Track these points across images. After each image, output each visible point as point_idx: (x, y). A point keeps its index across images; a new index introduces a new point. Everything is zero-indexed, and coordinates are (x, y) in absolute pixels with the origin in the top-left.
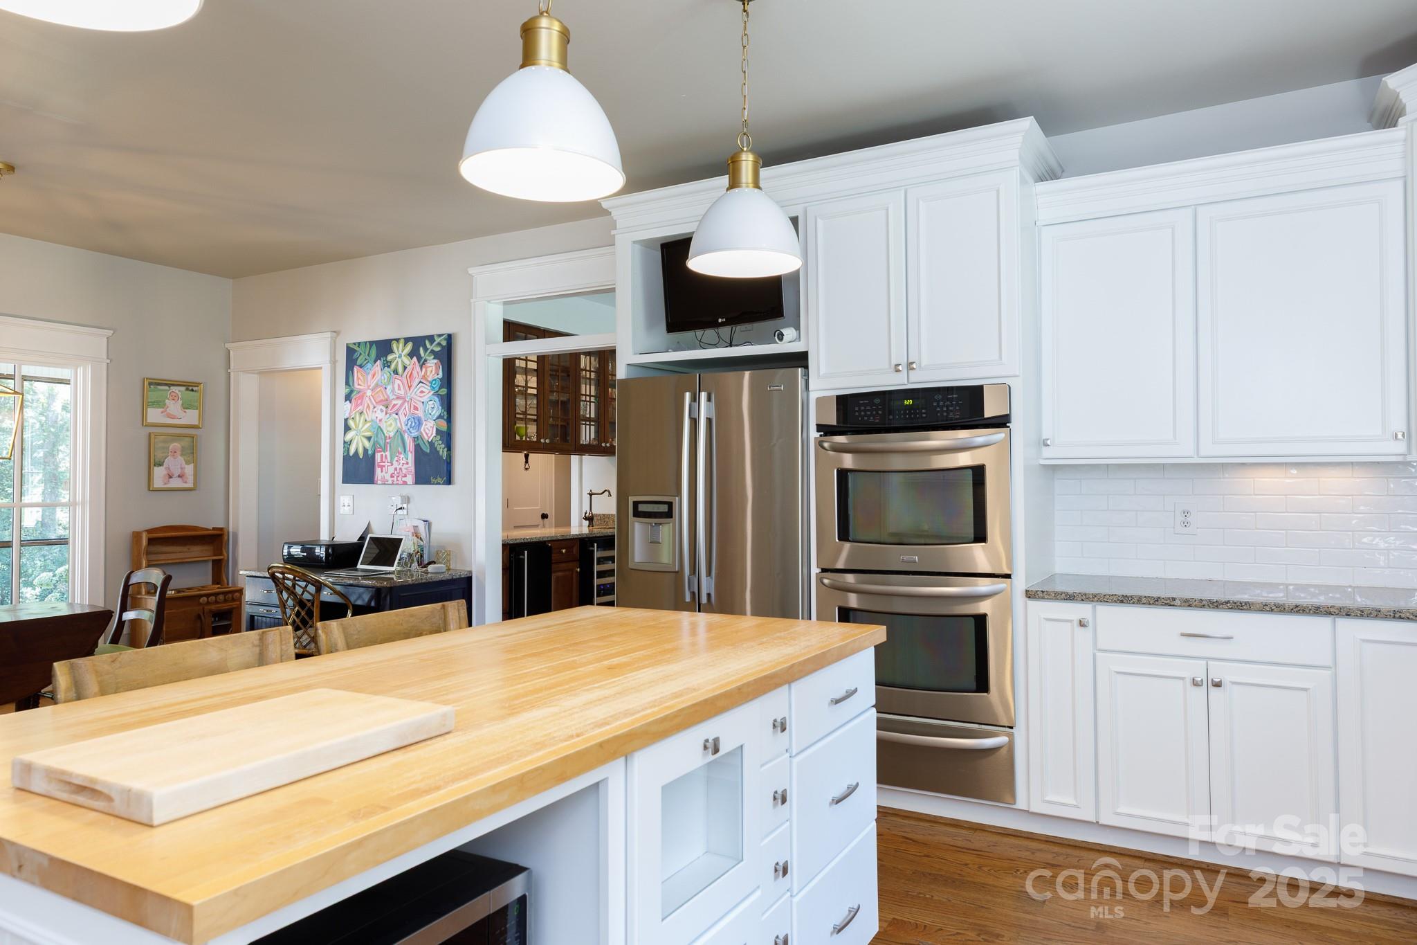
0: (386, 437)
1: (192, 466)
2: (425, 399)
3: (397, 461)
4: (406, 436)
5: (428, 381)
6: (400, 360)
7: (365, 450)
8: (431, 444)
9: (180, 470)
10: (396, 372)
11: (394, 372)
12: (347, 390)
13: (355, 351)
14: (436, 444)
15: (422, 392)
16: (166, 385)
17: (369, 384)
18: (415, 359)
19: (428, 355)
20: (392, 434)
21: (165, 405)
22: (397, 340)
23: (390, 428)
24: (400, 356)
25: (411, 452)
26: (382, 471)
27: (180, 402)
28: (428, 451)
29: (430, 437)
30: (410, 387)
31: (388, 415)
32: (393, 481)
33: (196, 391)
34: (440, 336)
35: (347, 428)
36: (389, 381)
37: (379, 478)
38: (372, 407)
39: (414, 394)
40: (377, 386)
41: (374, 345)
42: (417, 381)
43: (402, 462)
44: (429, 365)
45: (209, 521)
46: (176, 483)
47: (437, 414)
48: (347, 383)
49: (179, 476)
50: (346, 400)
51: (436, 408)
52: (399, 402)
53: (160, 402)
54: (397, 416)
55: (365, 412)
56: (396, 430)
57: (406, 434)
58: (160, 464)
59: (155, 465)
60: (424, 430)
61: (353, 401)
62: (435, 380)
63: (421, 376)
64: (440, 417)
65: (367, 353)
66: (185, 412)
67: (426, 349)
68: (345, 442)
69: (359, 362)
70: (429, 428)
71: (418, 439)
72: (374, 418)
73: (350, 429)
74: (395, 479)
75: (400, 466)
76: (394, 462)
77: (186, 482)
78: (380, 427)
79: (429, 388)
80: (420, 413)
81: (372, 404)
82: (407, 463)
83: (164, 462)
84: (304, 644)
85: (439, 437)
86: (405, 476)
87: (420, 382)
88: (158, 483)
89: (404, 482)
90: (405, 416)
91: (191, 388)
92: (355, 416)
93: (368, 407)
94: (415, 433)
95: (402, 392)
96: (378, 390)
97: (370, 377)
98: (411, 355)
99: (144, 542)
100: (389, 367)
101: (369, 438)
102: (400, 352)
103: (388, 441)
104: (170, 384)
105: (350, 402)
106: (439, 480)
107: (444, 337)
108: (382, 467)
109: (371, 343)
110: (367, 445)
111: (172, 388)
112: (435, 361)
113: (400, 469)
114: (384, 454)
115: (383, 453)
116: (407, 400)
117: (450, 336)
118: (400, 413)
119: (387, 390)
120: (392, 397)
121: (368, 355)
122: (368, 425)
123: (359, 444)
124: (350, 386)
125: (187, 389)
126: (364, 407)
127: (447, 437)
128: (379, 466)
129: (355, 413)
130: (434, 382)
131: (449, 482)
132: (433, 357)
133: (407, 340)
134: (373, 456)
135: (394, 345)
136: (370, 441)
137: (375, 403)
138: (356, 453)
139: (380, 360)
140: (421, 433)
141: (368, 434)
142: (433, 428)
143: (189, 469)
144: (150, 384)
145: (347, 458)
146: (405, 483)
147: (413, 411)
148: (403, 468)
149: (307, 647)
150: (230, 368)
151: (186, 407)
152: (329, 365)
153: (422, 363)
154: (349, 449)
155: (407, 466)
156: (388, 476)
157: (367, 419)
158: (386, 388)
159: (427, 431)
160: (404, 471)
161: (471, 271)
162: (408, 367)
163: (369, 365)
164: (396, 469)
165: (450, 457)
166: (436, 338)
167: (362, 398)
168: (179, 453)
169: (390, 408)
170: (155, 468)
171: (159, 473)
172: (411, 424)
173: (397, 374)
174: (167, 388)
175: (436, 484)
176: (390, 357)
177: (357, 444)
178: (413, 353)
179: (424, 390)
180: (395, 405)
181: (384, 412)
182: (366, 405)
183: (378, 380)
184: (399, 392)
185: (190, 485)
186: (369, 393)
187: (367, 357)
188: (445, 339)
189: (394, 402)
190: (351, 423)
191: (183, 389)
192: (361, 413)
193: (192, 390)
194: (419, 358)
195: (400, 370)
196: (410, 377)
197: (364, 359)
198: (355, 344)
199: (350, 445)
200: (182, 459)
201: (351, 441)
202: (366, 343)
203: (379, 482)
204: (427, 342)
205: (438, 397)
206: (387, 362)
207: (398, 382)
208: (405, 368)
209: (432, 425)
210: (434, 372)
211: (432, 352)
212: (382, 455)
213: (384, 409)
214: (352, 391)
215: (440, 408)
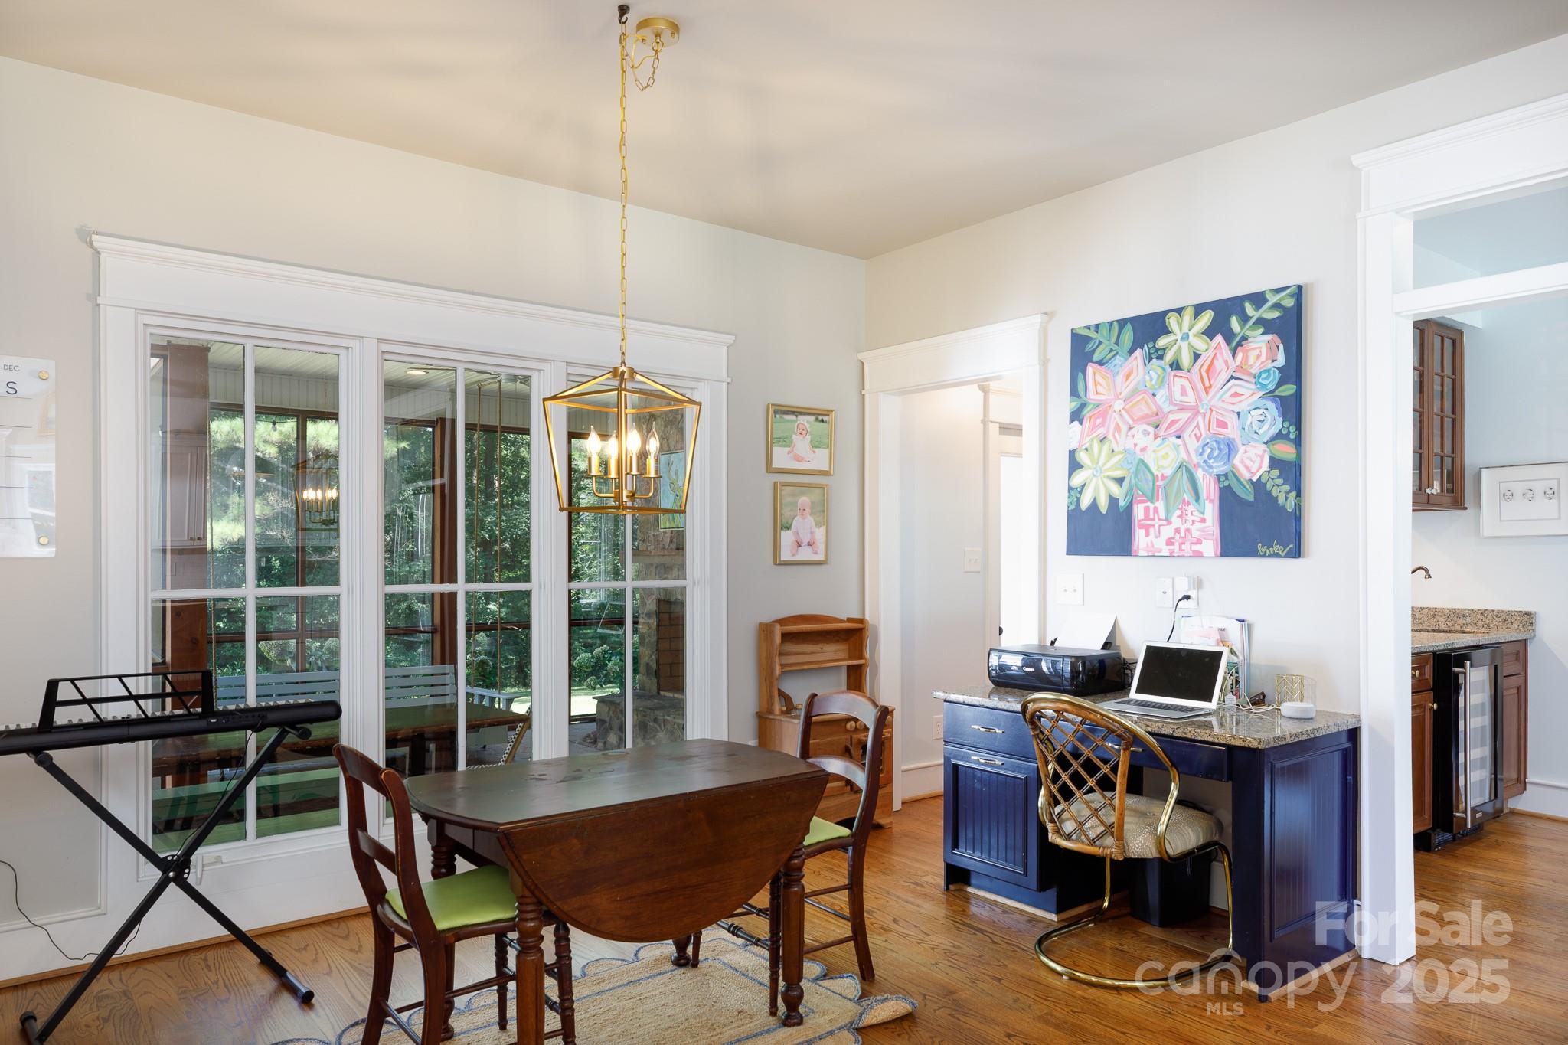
0: (1155, 478)
1: (823, 529)
2: (1243, 406)
3: (1180, 517)
4: (1199, 474)
5: (1250, 374)
6: (1184, 345)
7: (1113, 501)
8: (1258, 486)
9: (809, 535)
10: (1176, 365)
11: (1171, 366)
12: (1074, 404)
13: (1088, 339)
14: (1269, 486)
15: (1236, 395)
16: (793, 413)
17: (1119, 391)
18: (1219, 338)
19: (1250, 329)
20: (1168, 472)
21: (792, 442)
22: (1179, 311)
23: (1163, 458)
24: (1185, 337)
25: (1212, 501)
26: (1147, 535)
27: (809, 438)
28: (1251, 498)
29: (1254, 474)
30: (1207, 390)
31: (1159, 440)
32: (1172, 552)
33: (826, 422)
34: (1278, 291)
35: (1074, 465)
36: (1161, 382)
37: (1141, 547)
38: (1124, 428)
39: (1220, 399)
40: (1135, 392)
41: (1129, 326)
42: (1224, 376)
43: (1190, 518)
44: (1252, 345)
45: (843, 610)
46: (805, 554)
47: (1274, 431)
48: (1074, 392)
49: (809, 544)
50: (1071, 421)
51: (1272, 421)
52: (1184, 416)
53: (787, 438)
54: (1179, 441)
55: (1110, 437)
56: (1177, 465)
57: (1200, 470)
58: (788, 528)
59: (782, 529)
60: (1242, 461)
61: (1086, 422)
62: (1268, 371)
63: (1231, 370)
64: (1279, 436)
65: (1114, 339)
66: (814, 452)
67: (1244, 319)
68: (1070, 489)
69: (1097, 357)
70: (1254, 458)
71: (1227, 479)
72: (1129, 445)
73: (1082, 467)
74: (1176, 547)
75: (1188, 525)
76: (1174, 519)
77: (816, 553)
78: (1142, 461)
79: (1253, 387)
80: (1232, 432)
81: (1125, 422)
82: (1203, 520)
83: (792, 524)
84: (1092, 835)
85: (1276, 473)
86: (1199, 542)
87: (1232, 378)
88: (786, 555)
89: (1194, 552)
90: (1198, 439)
91: (820, 418)
92: (1091, 445)
93: (1118, 428)
94: (1220, 468)
95: (1191, 398)
96: (1141, 397)
97: (1119, 379)
98: (1209, 333)
99: (778, 639)
100: (1160, 358)
101: (1120, 481)
102: (1185, 329)
103: (1160, 483)
104: (797, 412)
105: (1081, 423)
106: (1276, 548)
107: (1289, 291)
108: (1147, 528)
109: (1122, 323)
110: (1116, 491)
111: (800, 417)
112: (1268, 337)
113: (1188, 530)
114: (1152, 506)
115: (1149, 504)
116: (1202, 411)
117: (1300, 288)
118: (1186, 435)
119: (1157, 398)
120: (1166, 408)
121: (1117, 343)
122: (1116, 458)
123: (1098, 490)
124: (1078, 396)
125: (817, 419)
126: (1108, 429)
127: (1292, 472)
128: (1141, 526)
129: (1092, 440)
130: (1264, 375)
131: (1297, 553)
132: (1261, 330)
133: (1199, 309)
134: (1129, 508)
135: (1172, 321)
136: (1121, 486)
137: (1131, 422)
138: (1094, 505)
139: (1142, 347)
140: (1234, 466)
141: (1119, 474)
142: (1262, 457)
143: (820, 534)
144: (775, 412)
145: (1075, 516)
146: (1198, 555)
147: (1214, 428)
148: (1193, 528)
149: (1097, 843)
150: (864, 389)
151: (815, 445)
152: (1038, 366)
153: (1236, 344)
154: (1079, 499)
155: (1202, 525)
156: (1160, 544)
157: (1115, 450)
158: (1154, 395)
159: (1249, 463)
160: (1196, 534)
161: (1357, 160)
162: (1204, 354)
163: (1118, 360)
164: (1177, 531)
165: (1299, 507)
166: (1268, 296)
167: (1104, 415)
168: (808, 510)
169: (1163, 427)
170: (783, 532)
171: (787, 537)
172: (1211, 452)
173: (1178, 368)
174: (793, 417)
175: (1271, 556)
176: (1162, 342)
177: (1096, 489)
178: (1218, 328)
179: (1240, 391)
180: (1173, 422)
181: (1152, 436)
182: (1112, 427)
183: (1138, 383)
184: (1185, 399)
185: (820, 557)
186: (1118, 405)
187: (1114, 347)
188: (1291, 295)
189: (1172, 417)
190: (1082, 457)
191: (812, 418)
192: (1103, 440)
193: (822, 421)
194: (1229, 336)
195: (1186, 360)
196: (1208, 371)
197: (1108, 349)
198: (1088, 328)
199: (1080, 492)
200: (812, 520)
201: (1083, 486)
202: (1111, 324)
203: (1141, 553)
204: (1248, 306)
205: (1274, 401)
206: (1157, 350)
207: (1179, 382)
208: (1197, 356)
209: (1260, 453)
210: (1263, 357)
211: (1261, 321)
212: (1147, 509)
213: (1151, 430)
214: (1083, 406)
215: (1280, 420)
